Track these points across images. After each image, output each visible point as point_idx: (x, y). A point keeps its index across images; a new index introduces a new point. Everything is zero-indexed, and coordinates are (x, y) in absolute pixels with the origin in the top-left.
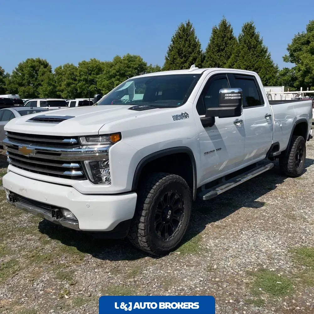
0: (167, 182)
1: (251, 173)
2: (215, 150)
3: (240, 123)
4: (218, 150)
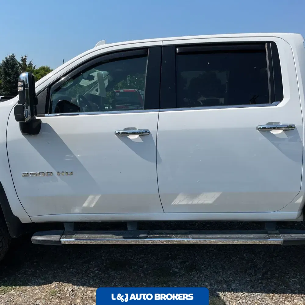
2: (55, 173)
3: (138, 136)
4: (63, 174)
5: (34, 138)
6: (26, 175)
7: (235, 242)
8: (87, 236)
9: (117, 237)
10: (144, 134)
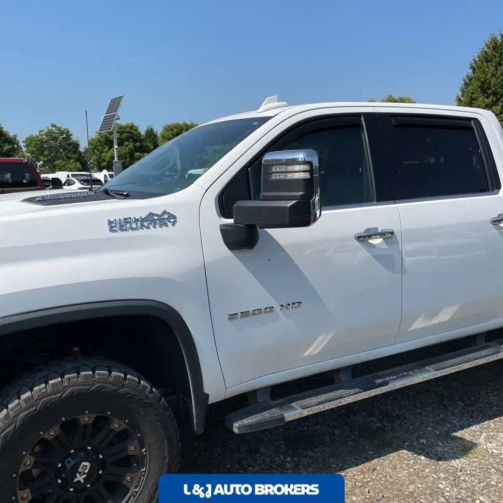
0: (64, 391)
1: (434, 366)
2: (277, 308)
3: (382, 239)
4: (288, 307)
5: (246, 253)
6: (233, 317)
7: (466, 366)
8: (314, 400)
9: (352, 391)
10: (388, 235)
